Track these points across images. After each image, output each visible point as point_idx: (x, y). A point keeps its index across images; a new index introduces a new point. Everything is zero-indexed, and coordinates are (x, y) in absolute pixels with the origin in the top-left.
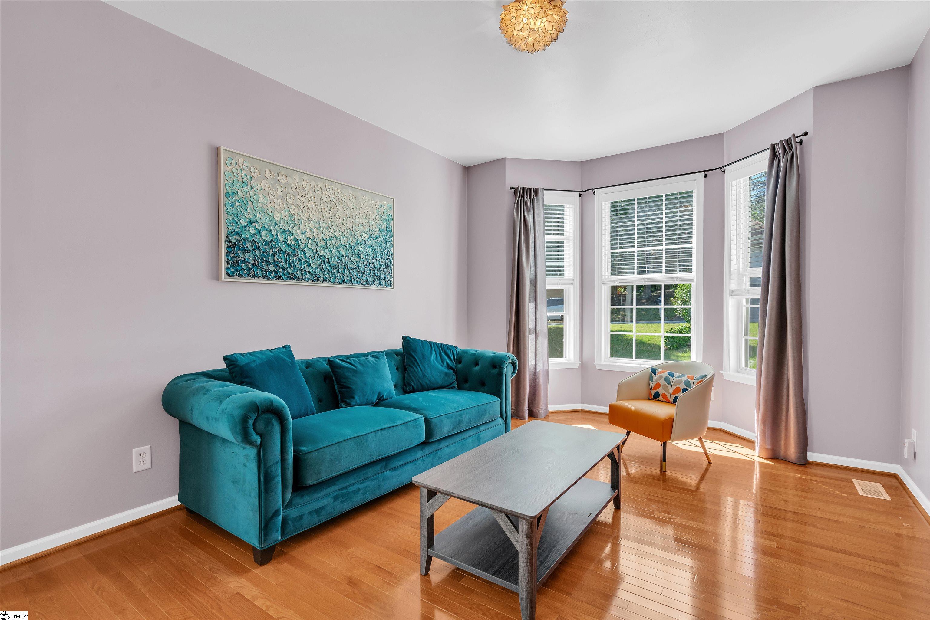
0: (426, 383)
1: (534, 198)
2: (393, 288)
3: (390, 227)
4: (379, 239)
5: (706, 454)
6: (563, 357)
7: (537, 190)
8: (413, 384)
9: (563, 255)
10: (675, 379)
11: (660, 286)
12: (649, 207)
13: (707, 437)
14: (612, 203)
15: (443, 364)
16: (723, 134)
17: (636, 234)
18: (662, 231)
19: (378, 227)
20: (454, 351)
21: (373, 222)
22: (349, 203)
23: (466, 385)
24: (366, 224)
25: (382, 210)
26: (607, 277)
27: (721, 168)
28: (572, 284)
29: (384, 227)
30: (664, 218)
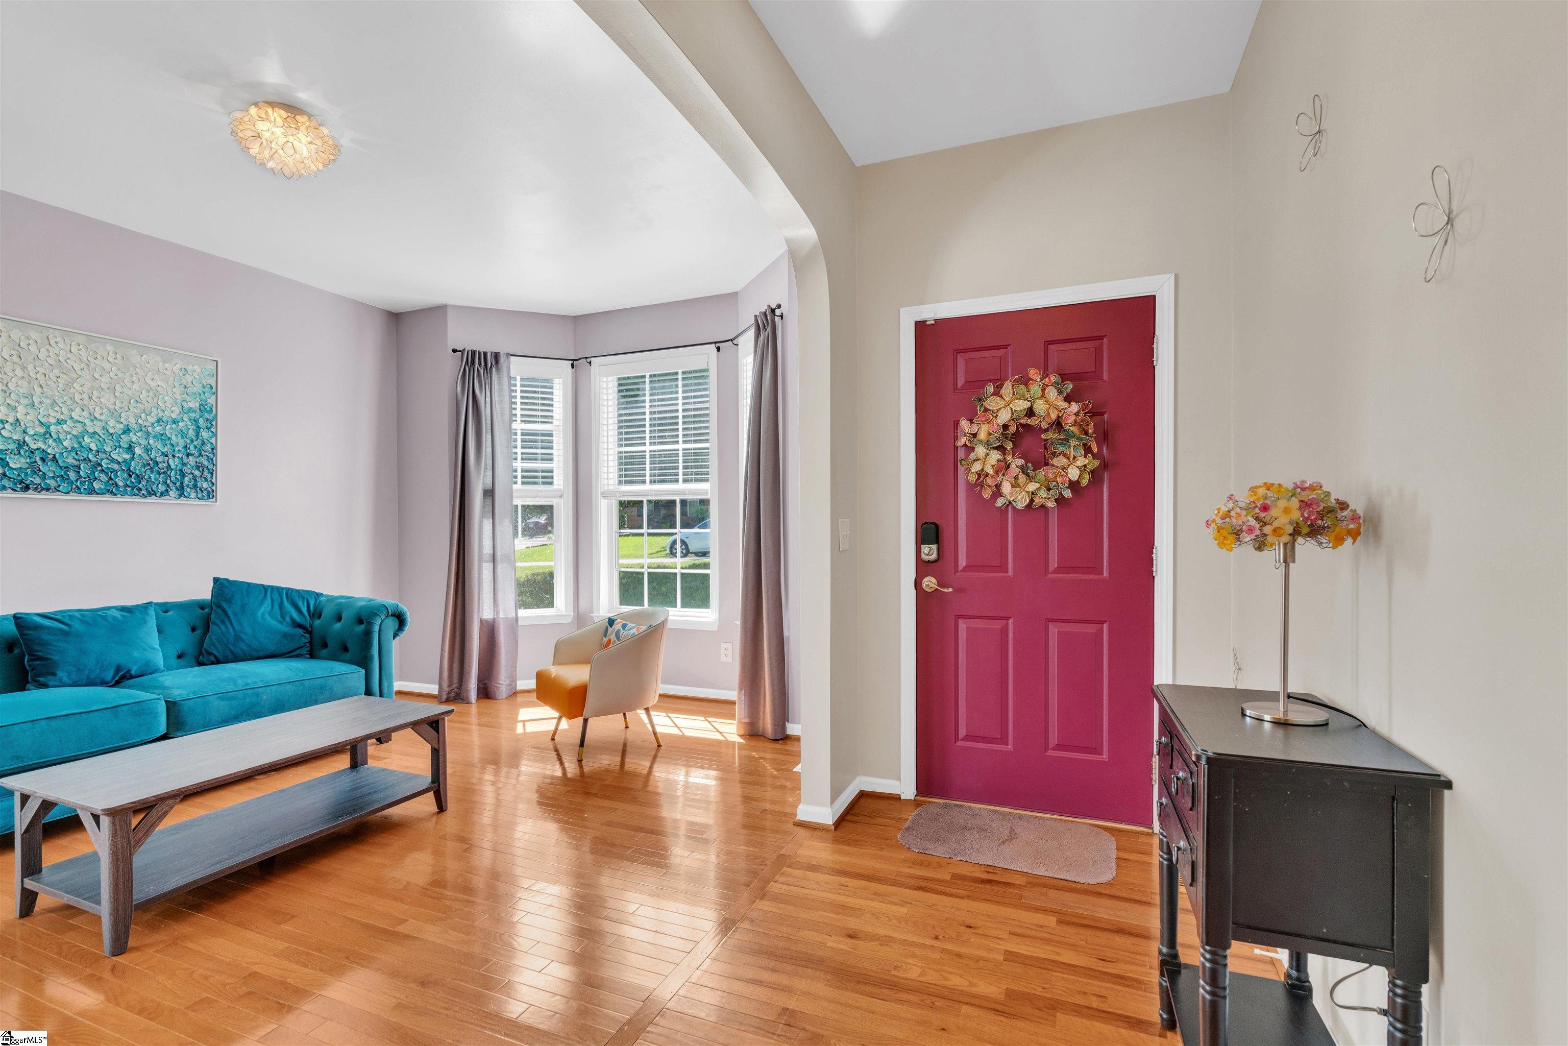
0: (242, 650)
1: (491, 367)
2: (216, 502)
3: (209, 405)
4: (181, 424)
5: (655, 733)
6: (553, 606)
7: (496, 356)
8: (215, 652)
9: (552, 454)
10: (625, 633)
11: (674, 502)
12: (664, 387)
13: (657, 707)
14: (619, 379)
15: (284, 619)
16: (736, 294)
17: (648, 425)
18: (677, 424)
19: (180, 405)
20: (310, 600)
21: (166, 398)
22: (107, 366)
23: (324, 652)
24: (149, 399)
25: (189, 378)
26: (611, 487)
27: (732, 340)
28: (561, 497)
29: (194, 404)
30: (680, 404)
